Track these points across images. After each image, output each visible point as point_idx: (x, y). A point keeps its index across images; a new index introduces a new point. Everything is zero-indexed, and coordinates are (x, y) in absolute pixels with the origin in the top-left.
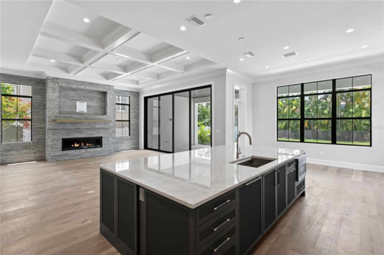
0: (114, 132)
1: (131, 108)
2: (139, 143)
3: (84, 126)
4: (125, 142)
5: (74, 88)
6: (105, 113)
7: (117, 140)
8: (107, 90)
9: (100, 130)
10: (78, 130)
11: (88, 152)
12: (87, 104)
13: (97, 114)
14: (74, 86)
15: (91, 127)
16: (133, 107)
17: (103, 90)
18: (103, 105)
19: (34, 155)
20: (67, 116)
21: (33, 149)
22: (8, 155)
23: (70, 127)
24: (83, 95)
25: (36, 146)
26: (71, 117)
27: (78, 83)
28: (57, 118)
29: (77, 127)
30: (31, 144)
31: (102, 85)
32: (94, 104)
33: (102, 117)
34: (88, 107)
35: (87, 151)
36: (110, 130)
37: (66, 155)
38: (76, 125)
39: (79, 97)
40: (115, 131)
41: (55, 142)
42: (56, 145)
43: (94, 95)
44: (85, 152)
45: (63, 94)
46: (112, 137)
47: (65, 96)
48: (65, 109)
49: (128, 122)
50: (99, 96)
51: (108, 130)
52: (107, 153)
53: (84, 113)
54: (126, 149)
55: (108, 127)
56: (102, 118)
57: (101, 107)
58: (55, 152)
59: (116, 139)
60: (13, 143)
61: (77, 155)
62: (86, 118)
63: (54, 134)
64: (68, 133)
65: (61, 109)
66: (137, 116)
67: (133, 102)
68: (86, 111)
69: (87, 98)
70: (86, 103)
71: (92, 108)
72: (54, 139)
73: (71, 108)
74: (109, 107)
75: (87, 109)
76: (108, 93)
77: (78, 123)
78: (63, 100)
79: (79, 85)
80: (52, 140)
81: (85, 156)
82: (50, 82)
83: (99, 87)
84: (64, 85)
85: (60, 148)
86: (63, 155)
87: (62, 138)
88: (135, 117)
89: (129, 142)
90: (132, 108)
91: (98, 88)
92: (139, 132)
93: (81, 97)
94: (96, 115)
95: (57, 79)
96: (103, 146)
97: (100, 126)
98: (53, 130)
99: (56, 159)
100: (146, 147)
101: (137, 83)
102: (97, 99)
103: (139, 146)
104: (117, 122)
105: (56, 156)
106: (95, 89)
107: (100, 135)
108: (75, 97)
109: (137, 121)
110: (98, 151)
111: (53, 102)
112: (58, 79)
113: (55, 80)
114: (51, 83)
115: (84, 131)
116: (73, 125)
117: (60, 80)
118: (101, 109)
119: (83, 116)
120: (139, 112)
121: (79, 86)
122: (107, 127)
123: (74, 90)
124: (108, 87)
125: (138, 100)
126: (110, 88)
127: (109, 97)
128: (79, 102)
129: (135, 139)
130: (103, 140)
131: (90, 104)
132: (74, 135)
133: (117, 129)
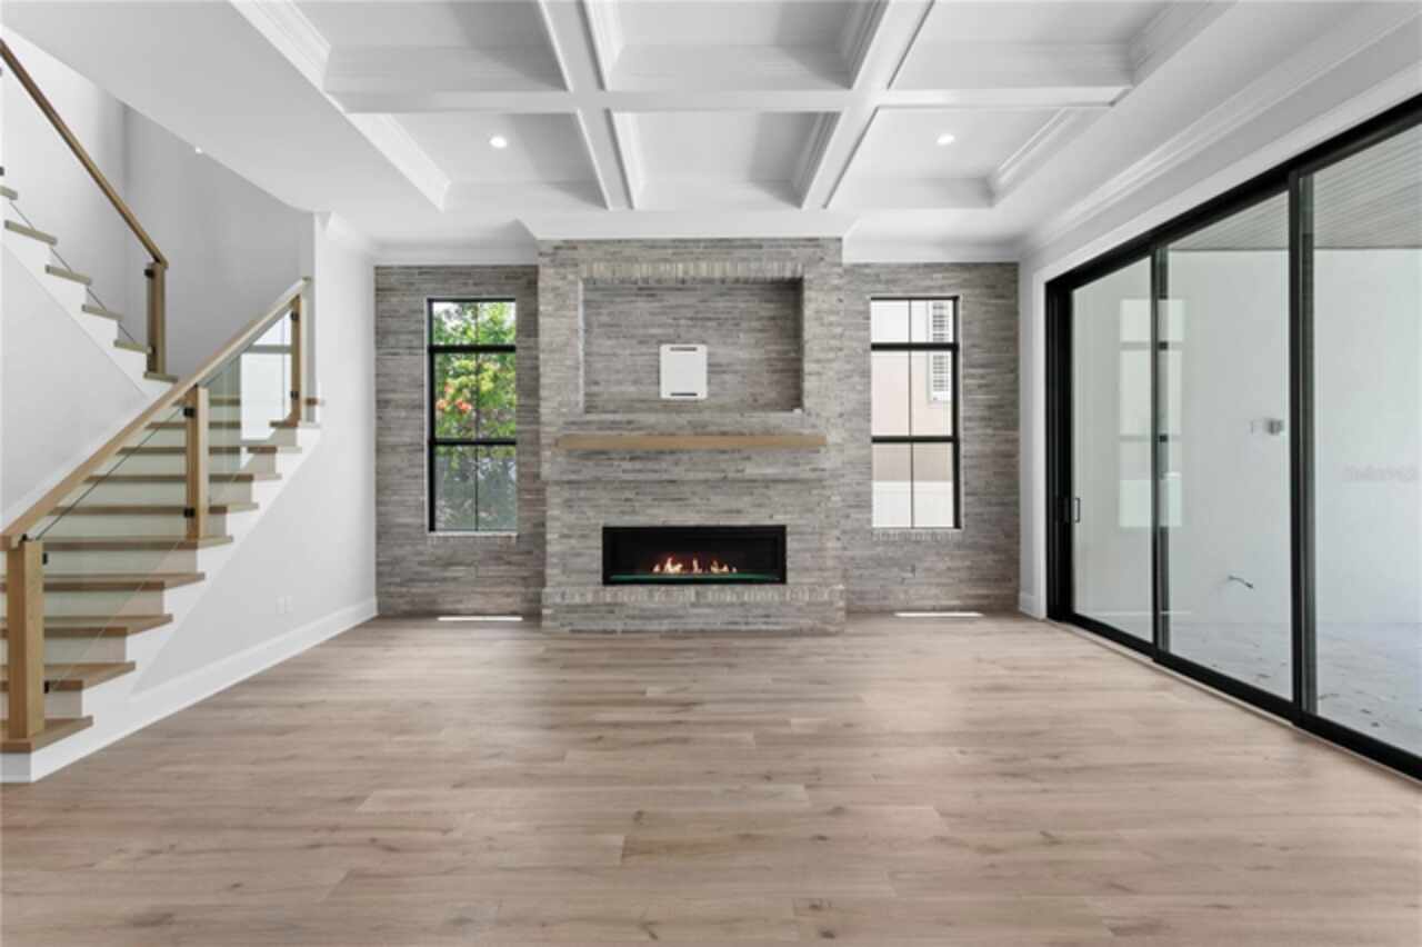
0: (864, 503)
1: (961, 360)
2: (1017, 576)
3: (687, 470)
4: (927, 564)
5: (646, 280)
6: (796, 401)
7: (879, 549)
8: (804, 266)
9: (774, 493)
10: (669, 489)
11: (710, 605)
12: (710, 355)
13: (756, 405)
14: (641, 271)
15: (719, 475)
16: (978, 356)
17: (784, 269)
18: (787, 352)
19: (523, 590)
20: (613, 422)
21: (520, 565)
22: (444, 580)
23: (624, 471)
24: (690, 314)
25: (530, 553)
26: (629, 422)
27: (656, 253)
28: (574, 431)
29: (655, 471)
30: (514, 541)
31: (776, 243)
32: (743, 355)
33: (777, 418)
34: (714, 369)
35: (702, 601)
36: (828, 493)
37: (611, 608)
38: (650, 465)
39: (671, 326)
40: (870, 493)
41: (573, 542)
42: (578, 555)
43: (743, 303)
44: (693, 605)
45: (605, 319)
46: (836, 533)
47: (612, 328)
48: (615, 389)
49: (949, 447)
50: (768, 309)
51: (815, 492)
52: (806, 623)
53: (696, 401)
54: (931, 603)
55: (813, 475)
56: (777, 427)
57: (780, 365)
58: (568, 590)
59: (876, 544)
60: (459, 537)
61: (658, 616)
62: (700, 430)
63: (570, 507)
64: (627, 500)
65: (595, 389)
66: (1005, 414)
67: (976, 329)
68: (702, 394)
69: (710, 324)
70: (702, 350)
71: (736, 372)
72: (571, 527)
73: (635, 382)
74: (818, 361)
75: (709, 383)
76: (811, 281)
77: (659, 453)
78: (606, 345)
79: (666, 260)
80: (566, 531)
81: (694, 624)
82: (545, 266)
83: (759, 259)
84: (601, 270)
85: (597, 572)
86: (598, 605)
87: (602, 523)
88: (986, 413)
89: (958, 564)
90: (969, 365)
91: (754, 266)
92: (1017, 504)
93: (682, 322)
94: (754, 409)
95: (572, 245)
96: (791, 577)
97: (770, 471)
98: (566, 486)
99: (571, 624)
100: (1061, 608)
101: (986, 189)
102: (755, 324)
103: (1017, 591)
104: (876, 446)
105: (572, 609)
106: (741, 271)
107: (771, 517)
108: (653, 326)
109: (1007, 441)
110: (757, 605)
111: (557, 356)
112: (575, 248)
113: (564, 252)
114: (552, 271)
115: (694, 493)
116: (638, 465)
117: (582, 253)
118: (776, 377)
119: (683, 419)
120: (1016, 380)
121: (663, 268)
122: (804, 472)
123: (647, 290)
124: (810, 251)
125: (1013, 312)
126: (819, 253)
127: (814, 303)
128: (672, 349)
129: (993, 549)
130: (792, 544)
131: (725, 353)
132: (650, 511)
133: (877, 486)
